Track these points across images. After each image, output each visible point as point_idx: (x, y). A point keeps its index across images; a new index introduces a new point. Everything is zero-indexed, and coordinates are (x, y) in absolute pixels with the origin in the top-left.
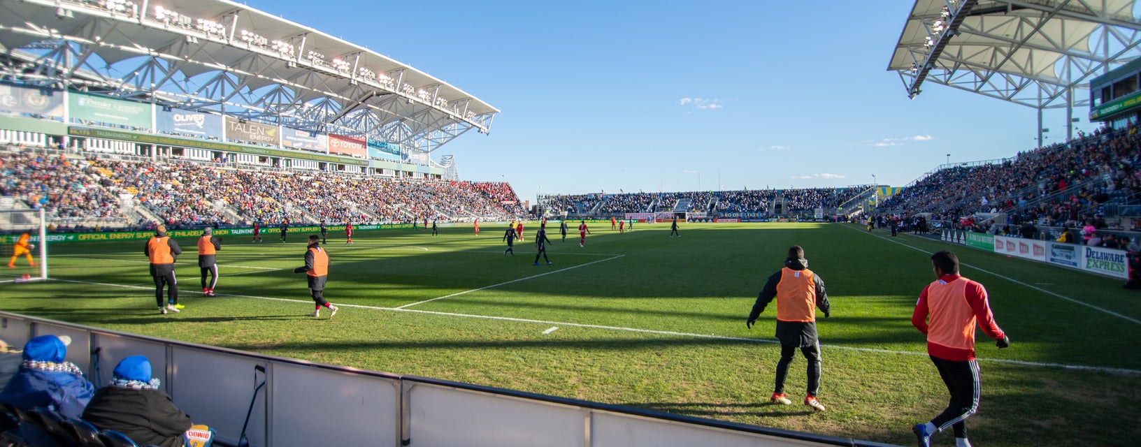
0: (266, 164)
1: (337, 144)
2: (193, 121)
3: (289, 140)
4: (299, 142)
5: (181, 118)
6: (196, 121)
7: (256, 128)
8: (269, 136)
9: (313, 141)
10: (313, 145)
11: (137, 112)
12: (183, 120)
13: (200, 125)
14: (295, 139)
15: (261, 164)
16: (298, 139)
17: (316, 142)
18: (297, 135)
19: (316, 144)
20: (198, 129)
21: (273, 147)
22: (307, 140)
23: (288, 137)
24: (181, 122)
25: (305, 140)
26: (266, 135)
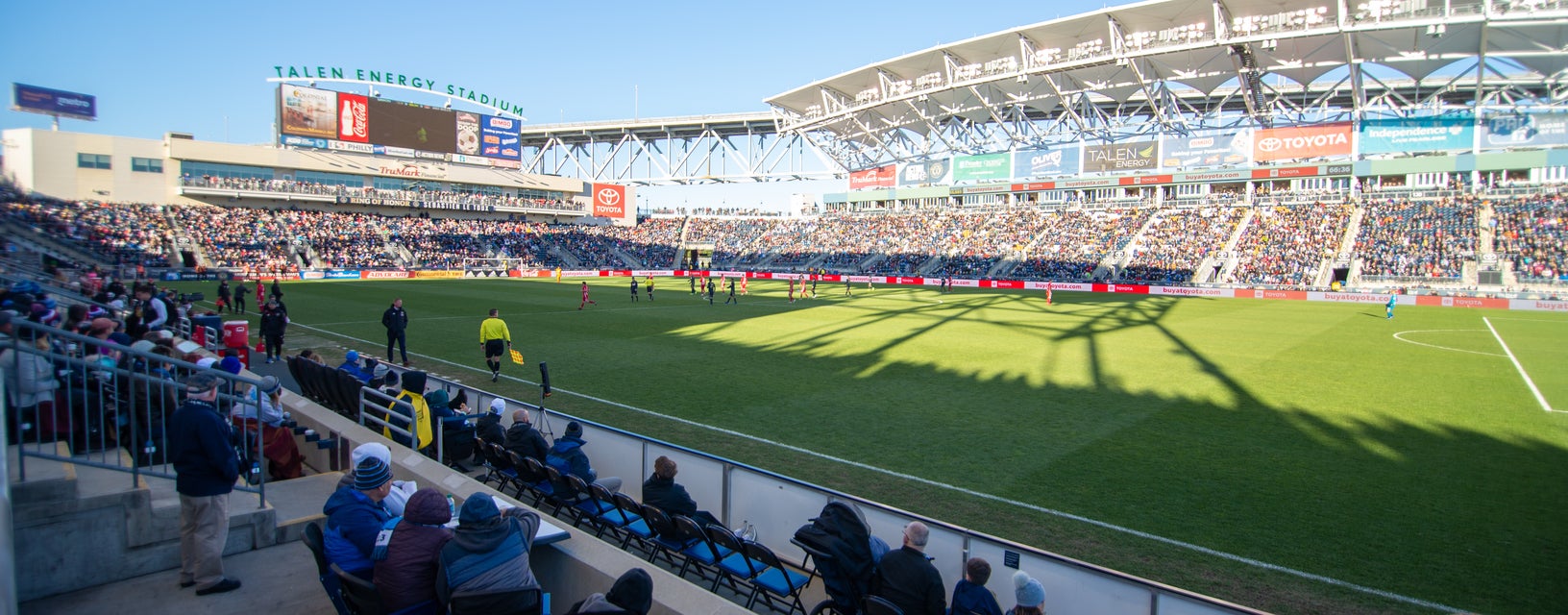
0: (1136, 197)
1: (1275, 146)
2: (1051, 160)
3: (1175, 157)
4: (1196, 156)
5: (1039, 160)
6: (1054, 159)
7: (1125, 152)
8: (1143, 158)
9: (1221, 150)
10: (1222, 157)
11: (999, 164)
12: (1041, 162)
13: (1057, 163)
14: (1187, 154)
15: (1129, 198)
16: (1193, 153)
17: (1228, 150)
18: (1191, 146)
19: (1227, 154)
20: (1053, 168)
21: (1152, 172)
22: (1209, 152)
23: (1174, 154)
24: (1038, 165)
25: (1206, 151)
26: (1139, 157)
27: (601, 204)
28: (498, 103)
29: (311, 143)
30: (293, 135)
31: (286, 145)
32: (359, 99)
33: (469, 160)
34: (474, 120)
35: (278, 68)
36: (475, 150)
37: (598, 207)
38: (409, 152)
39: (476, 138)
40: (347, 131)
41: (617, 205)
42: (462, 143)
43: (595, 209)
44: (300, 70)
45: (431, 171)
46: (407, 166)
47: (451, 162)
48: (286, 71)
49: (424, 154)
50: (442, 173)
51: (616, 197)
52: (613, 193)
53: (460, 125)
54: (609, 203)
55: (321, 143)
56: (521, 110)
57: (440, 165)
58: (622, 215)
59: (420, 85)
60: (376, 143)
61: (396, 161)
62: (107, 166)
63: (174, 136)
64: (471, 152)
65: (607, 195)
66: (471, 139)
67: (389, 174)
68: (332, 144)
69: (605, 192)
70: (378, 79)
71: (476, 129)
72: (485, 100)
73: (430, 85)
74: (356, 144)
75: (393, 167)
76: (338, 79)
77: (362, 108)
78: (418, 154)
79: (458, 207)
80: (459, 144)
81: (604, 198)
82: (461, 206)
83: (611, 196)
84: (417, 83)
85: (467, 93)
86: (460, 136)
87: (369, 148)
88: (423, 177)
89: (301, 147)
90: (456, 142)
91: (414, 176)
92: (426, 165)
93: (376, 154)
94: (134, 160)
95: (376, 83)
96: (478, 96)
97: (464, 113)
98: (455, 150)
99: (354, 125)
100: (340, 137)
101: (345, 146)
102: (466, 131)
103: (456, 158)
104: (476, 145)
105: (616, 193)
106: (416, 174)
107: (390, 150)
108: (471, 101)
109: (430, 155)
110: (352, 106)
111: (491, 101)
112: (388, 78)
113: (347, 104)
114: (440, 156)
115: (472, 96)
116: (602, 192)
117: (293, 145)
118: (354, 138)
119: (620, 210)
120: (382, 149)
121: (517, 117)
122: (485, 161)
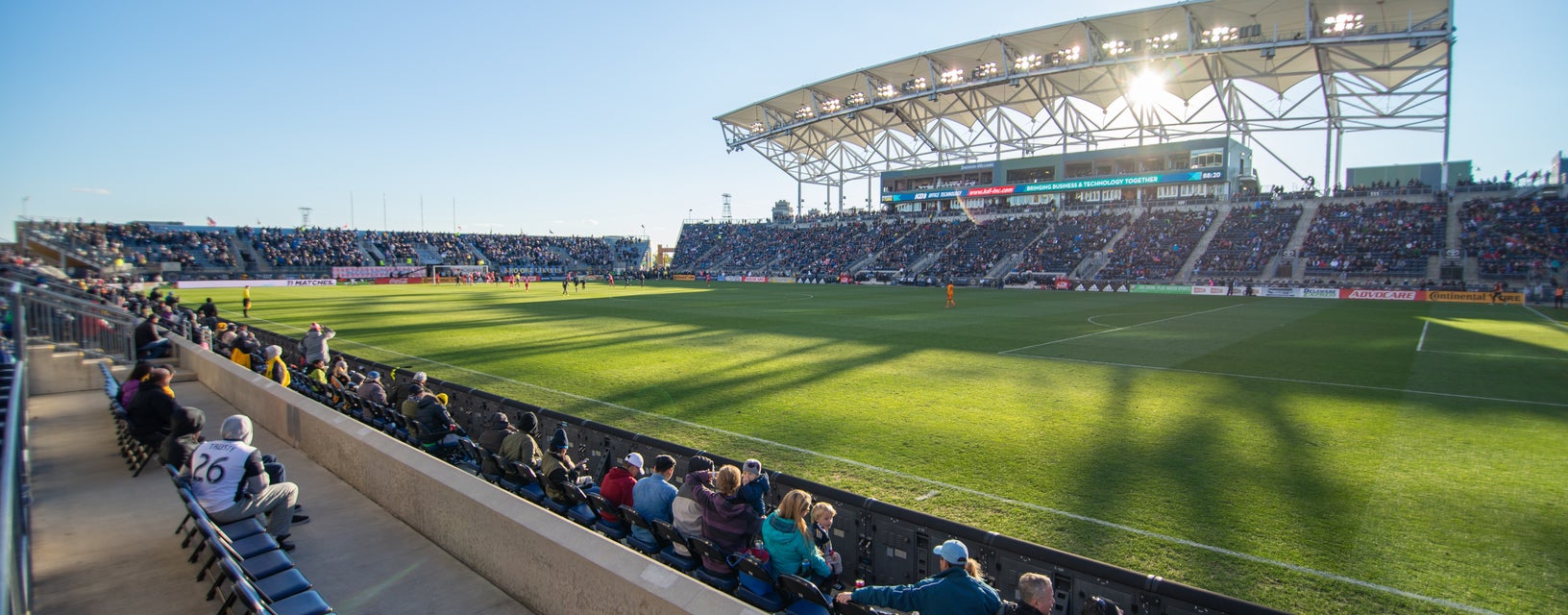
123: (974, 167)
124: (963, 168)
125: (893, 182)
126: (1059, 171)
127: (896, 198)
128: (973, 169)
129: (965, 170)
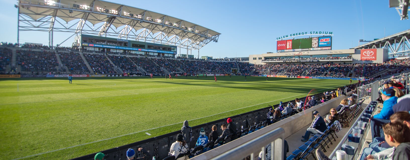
27: (364, 56)
28: (324, 33)
29: (281, 51)
30: (279, 50)
31: (278, 52)
32: (290, 40)
33: (315, 49)
34: (316, 39)
35: (277, 38)
36: (317, 46)
37: (363, 57)
38: (300, 50)
39: (317, 43)
40: (288, 47)
41: (373, 56)
42: (313, 45)
43: (361, 58)
44: (281, 38)
45: (306, 53)
46: (300, 53)
47: (310, 50)
48: (278, 39)
49: (303, 50)
50: (308, 53)
51: (372, 53)
52: (370, 52)
53: (313, 41)
54: (368, 55)
55: (283, 51)
56: (332, 33)
57: (308, 51)
58: (375, 59)
59: (304, 34)
60: (293, 49)
61: (298, 52)
62: (256, 59)
63: (267, 53)
64: (316, 47)
65: (367, 53)
66: (316, 44)
67: (296, 55)
68: (285, 51)
69: (367, 52)
70: (295, 35)
71: (317, 40)
72: (320, 33)
73: (306, 33)
74: (289, 50)
75: (297, 53)
76: (287, 37)
77: (291, 42)
78: (302, 50)
79: (309, 61)
80: (312, 46)
81: (366, 54)
82: (310, 61)
83: (369, 53)
84: (303, 34)
85: (315, 33)
86: (313, 44)
87: (292, 50)
88: (303, 55)
89: (281, 52)
90: (312, 45)
91: (301, 55)
92: (304, 52)
93: (294, 51)
94: (259, 58)
95: (294, 36)
96: (318, 32)
97: (314, 38)
98: (311, 47)
99: (289, 46)
100: (287, 49)
101: (287, 50)
102: (314, 42)
103: (311, 49)
104: (317, 45)
105: (372, 52)
106: (302, 54)
107: (296, 50)
108: (317, 34)
109: (305, 50)
110: (289, 42)
111: (322, 33)
112: (297, 34)
113: (288, 42)
114: (308, 49)
115: (317, 33)
116: (365, 52)
117: (279, 52)
118: (289, 49)
119: (374, 58)
120: (294, 50)
121: (330, 35)
122: (319, 49)
123: (122, 40)
124: (118, 40)
125: (85, 39)
126: (146, 46)
127: (86, 44)
128: (120, 41)
129: (118, 41)
